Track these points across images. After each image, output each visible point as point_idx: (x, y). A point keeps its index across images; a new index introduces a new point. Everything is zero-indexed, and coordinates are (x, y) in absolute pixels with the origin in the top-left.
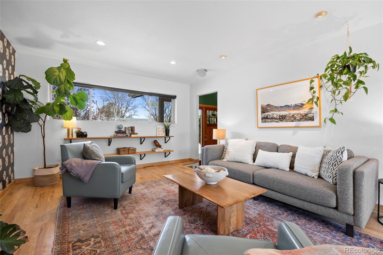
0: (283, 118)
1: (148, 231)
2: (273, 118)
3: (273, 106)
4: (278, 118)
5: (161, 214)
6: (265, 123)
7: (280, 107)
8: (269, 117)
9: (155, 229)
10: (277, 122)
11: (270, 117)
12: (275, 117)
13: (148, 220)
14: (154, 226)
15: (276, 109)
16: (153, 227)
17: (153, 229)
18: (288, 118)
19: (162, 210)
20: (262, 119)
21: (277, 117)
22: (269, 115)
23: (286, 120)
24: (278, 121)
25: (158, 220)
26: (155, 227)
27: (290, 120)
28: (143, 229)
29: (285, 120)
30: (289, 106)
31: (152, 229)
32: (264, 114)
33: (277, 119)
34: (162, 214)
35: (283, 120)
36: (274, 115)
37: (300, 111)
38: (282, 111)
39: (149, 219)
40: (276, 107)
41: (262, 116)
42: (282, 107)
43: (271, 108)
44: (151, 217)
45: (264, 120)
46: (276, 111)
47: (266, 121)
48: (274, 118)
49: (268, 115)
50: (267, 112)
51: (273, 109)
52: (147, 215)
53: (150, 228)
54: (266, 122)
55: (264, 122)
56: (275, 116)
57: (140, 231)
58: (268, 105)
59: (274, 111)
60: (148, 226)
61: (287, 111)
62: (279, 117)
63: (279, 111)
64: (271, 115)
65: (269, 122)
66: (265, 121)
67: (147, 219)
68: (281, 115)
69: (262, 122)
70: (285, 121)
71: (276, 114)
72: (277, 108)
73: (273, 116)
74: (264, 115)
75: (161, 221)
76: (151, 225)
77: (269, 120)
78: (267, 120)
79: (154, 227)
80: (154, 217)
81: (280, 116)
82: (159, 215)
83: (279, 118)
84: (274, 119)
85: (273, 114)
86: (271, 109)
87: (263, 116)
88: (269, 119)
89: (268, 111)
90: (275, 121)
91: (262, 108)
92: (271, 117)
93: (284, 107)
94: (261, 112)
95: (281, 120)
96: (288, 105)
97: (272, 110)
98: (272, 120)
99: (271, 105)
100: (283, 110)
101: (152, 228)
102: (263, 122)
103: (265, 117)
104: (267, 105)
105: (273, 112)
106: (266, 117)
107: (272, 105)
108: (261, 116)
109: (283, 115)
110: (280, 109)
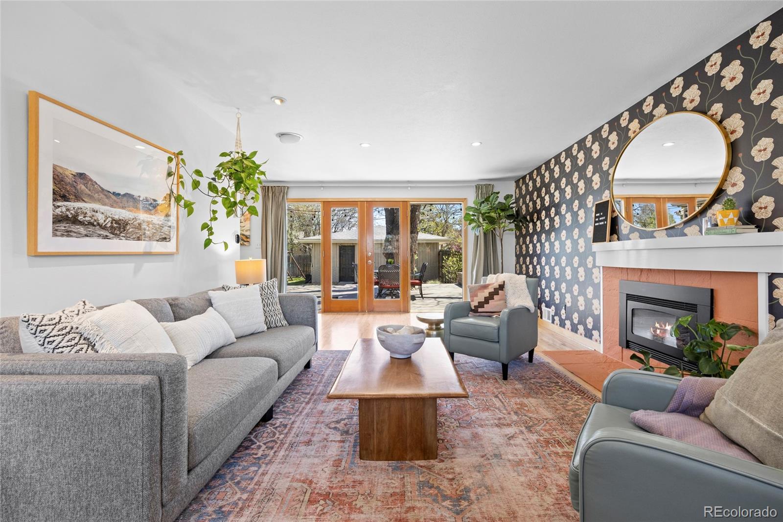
0: (120, 228)
1: (519, 433)
2: (95, 223)
3: (96, 186)
4: (109, 225)
5: (485, 458)
6: (65, 238)
7: (114, 193)
8: (80, 218)
9: (506, 433)
10: (106, 237)
11: (85, 217)
12: (101, 221)
13: (518, 452)
14: (508, 439)
15: (105, 197)
16: (510, 437)
17: (510, 434)
18: (131, 230)
19: (478, 468)
20: (58, 220)
21: (105, 221)
22: (83, 213)
23: (128, 235)
24: (108, 234)
25: (496, 446)
26: (506, 436)
27: (134, 236)
28: (527, 439)
29: (124, 235)
30: (134, 199)
31: (512, 435)
32: (66, 203)
33: (104, 228)
34: (483, 457)
35: (121, 233)
36: (97, 214)
37: (151, 216)
38: (120, 208)
39: (515, 455)
40: (103, 189)
41: (58, 211)
42: (119, 194)
43: (90, 190)
44: (511, 457)
45: (62, 226)
46: (104, 204)
47: (71, 231)
48: (98, 224)
49: (79, 211)
50: (78, 198)
51: (96, 195)
52: (519, 465)
53: (516, 438)
54: (71, 236)
55: (62, 235)
56: (101, 218)
57: (534, 437)
58: (82, 176)
59: (99, 201)
60: (519, 440)
61: (131, 211)
62: (112, 223)
63: (112, 206)
64: (89, 214)
65: (79, 235)
66: (68, 232)
67: (520, 457)
68: (116, 217)
69: (55, 235)
70: (124, 237)
71: (102, 211)
72: (107, 193)
73: (96, 218)
74: (64, 209)
75: (491, 443)
76: (512, 442)
77: (82, 229)
78: (74, 228)
79: (508, 437)
80: (503, 457)
81: (113, 220)
82: (491, 456)
83: (112, 227)
84: (98, 227)
85: (94, 211)
86: (89, 193)
87: (59, 209)
88: (81, 223)
89: (80, 197)
90: (99, 236)
91: (58, 179)
92: (89, 219)
93: (125, 198)
94: (54, 193)
95: (116, 234)
96: (133, 194)
97: (92, 199)
98: (91, 228)
99: (91, 180)
100: (121, 205)
101: (512, 437)
102: (59, 233)
103: (67, 216)
104: (77, 173)
105: (95, 203)
106: (70, 216)
107: (94, 179)
108: (52, 207)
109: (121, 218)
110: (115, 201)
